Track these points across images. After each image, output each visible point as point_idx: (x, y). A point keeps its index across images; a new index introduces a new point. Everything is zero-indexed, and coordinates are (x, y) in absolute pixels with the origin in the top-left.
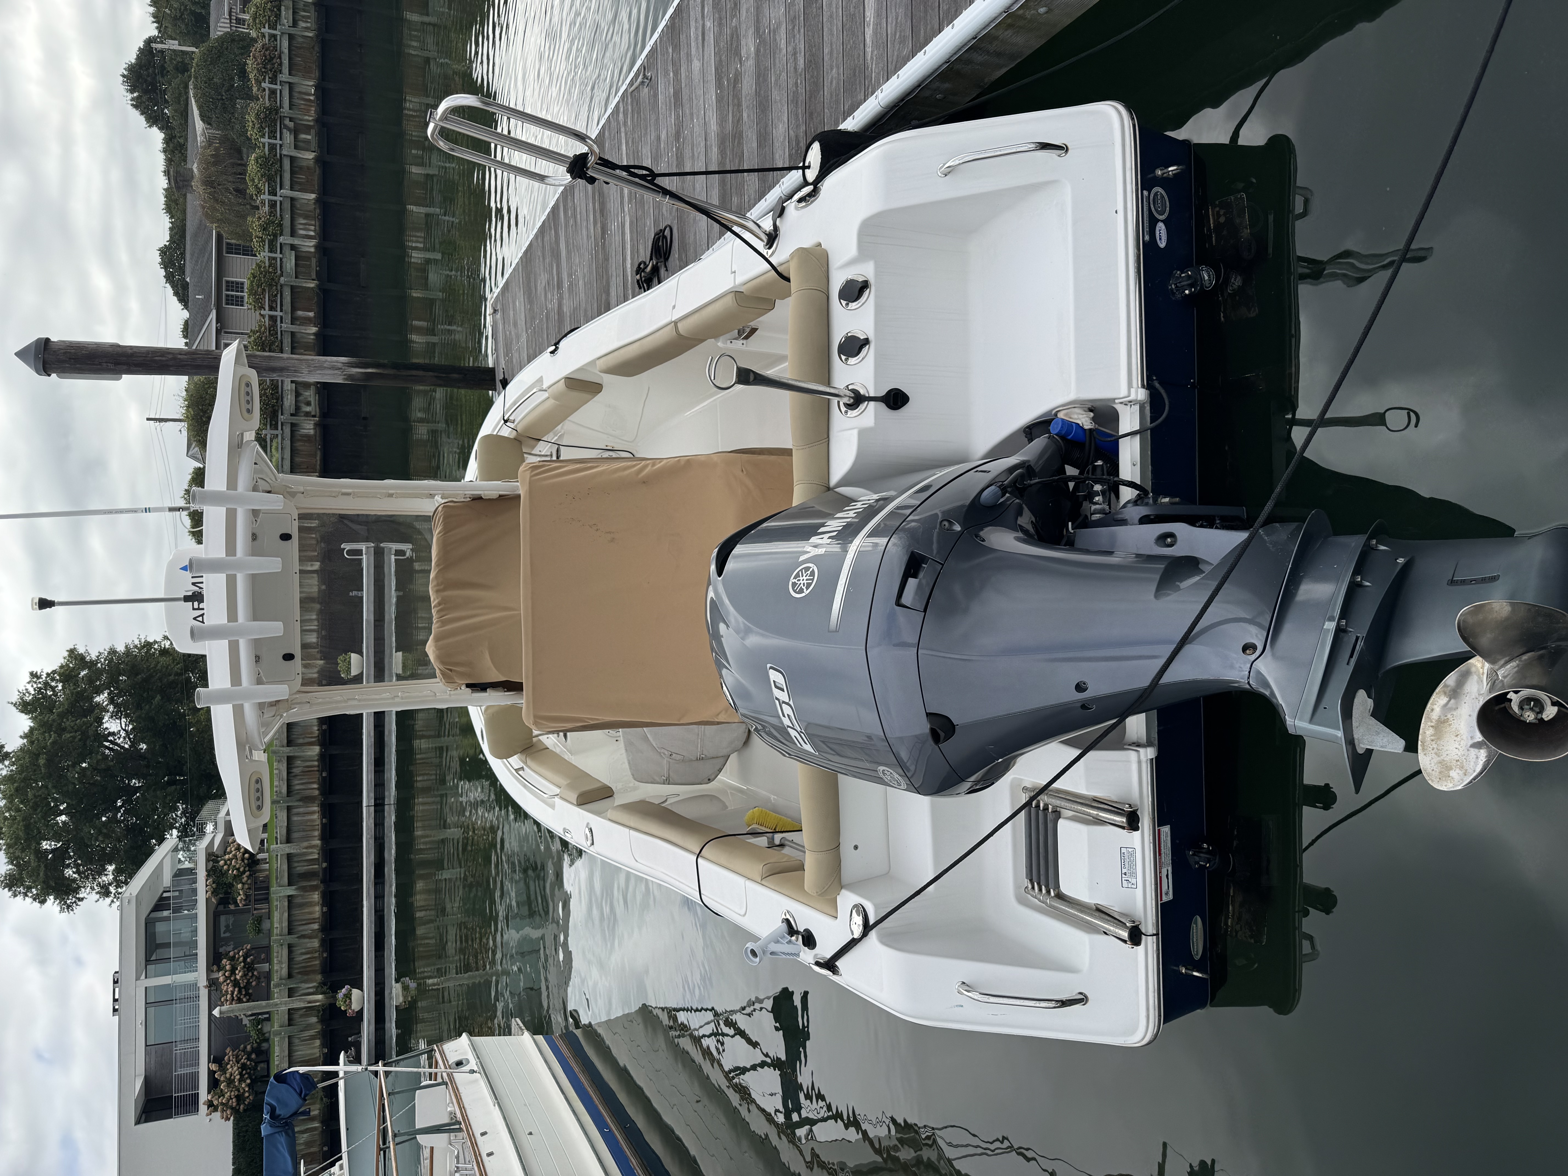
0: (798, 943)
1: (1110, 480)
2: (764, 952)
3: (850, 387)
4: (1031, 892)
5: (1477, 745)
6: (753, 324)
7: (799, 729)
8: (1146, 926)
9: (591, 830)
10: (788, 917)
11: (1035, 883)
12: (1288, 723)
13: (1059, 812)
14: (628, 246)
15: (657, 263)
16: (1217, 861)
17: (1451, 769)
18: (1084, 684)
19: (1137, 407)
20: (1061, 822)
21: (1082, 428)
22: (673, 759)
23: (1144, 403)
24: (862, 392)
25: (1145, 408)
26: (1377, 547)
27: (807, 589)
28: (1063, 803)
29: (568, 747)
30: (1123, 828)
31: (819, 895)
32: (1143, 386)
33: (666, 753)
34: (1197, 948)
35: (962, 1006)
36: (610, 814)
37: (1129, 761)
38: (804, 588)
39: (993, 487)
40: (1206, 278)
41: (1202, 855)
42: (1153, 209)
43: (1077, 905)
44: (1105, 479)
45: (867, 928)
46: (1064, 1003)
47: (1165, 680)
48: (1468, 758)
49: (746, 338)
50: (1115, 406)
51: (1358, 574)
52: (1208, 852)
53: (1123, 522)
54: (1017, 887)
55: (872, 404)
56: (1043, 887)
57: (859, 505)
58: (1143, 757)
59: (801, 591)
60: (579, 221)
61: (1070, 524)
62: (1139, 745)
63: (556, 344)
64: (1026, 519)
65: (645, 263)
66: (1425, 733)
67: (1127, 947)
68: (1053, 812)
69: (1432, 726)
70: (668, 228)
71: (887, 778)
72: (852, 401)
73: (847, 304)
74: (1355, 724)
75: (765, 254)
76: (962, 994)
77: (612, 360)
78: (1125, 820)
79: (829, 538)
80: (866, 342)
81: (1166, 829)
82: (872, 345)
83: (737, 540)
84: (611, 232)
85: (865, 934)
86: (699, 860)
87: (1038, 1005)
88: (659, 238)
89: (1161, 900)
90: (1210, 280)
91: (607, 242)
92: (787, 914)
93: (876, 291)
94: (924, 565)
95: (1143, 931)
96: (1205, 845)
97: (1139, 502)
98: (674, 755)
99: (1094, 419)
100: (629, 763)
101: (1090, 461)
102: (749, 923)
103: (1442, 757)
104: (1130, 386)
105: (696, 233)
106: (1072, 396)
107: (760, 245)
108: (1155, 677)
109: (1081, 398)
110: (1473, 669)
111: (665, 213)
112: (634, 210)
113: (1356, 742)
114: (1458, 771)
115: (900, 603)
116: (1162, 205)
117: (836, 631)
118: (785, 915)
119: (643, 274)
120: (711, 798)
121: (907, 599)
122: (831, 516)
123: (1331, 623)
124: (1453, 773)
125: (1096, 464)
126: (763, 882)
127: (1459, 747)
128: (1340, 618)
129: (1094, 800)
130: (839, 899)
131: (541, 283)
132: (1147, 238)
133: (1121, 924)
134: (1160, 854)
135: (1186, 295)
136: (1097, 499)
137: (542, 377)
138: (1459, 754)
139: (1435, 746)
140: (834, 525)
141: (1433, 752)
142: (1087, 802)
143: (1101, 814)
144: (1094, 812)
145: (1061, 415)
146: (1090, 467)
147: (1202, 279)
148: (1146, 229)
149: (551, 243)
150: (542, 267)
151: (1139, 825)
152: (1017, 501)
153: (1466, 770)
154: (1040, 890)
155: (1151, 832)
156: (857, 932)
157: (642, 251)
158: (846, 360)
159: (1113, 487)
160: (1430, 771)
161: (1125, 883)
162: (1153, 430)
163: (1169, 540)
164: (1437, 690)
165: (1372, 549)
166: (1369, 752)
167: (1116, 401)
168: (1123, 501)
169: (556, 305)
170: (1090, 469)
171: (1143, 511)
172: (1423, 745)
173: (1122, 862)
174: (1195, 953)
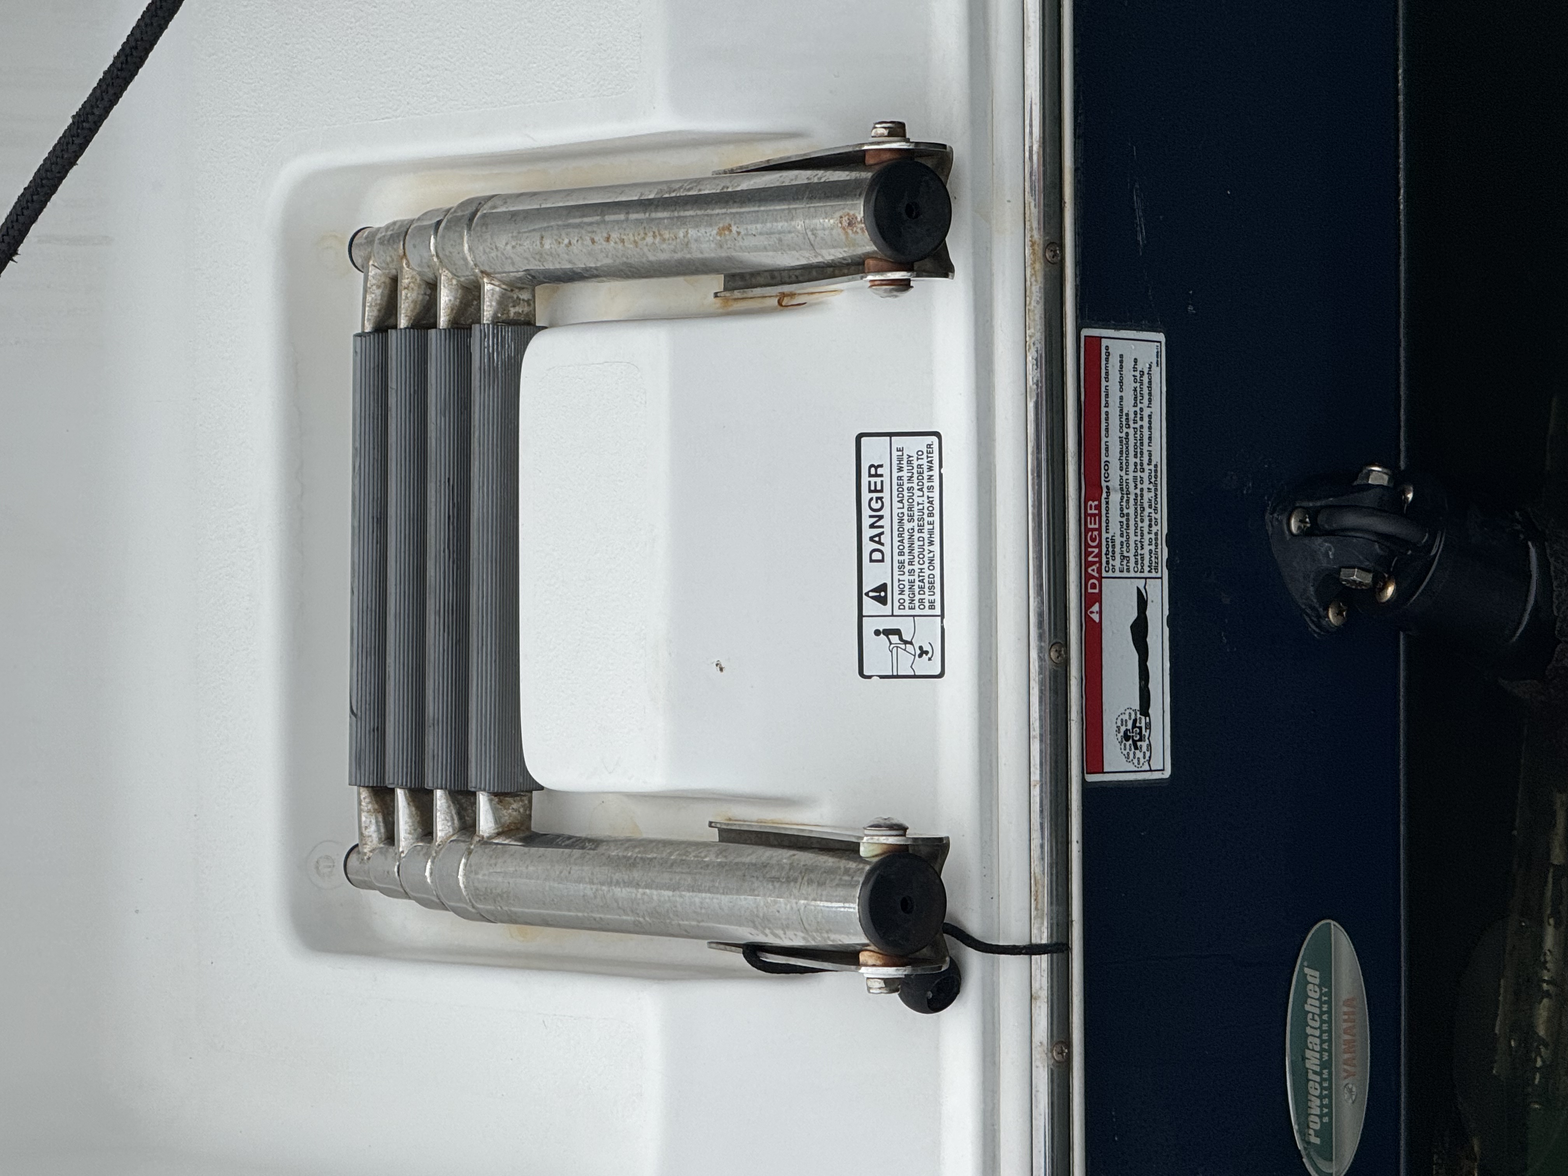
4: (375, 864)
11: (401, 799)
30: (856, 277)
41: (1355, 527)
54: (305, 868)
56: (442, 807)
68: (501, 316)
81: (1139, 352)
154: (425, 829)
173: (866, 522)
174: (1316, 1141)
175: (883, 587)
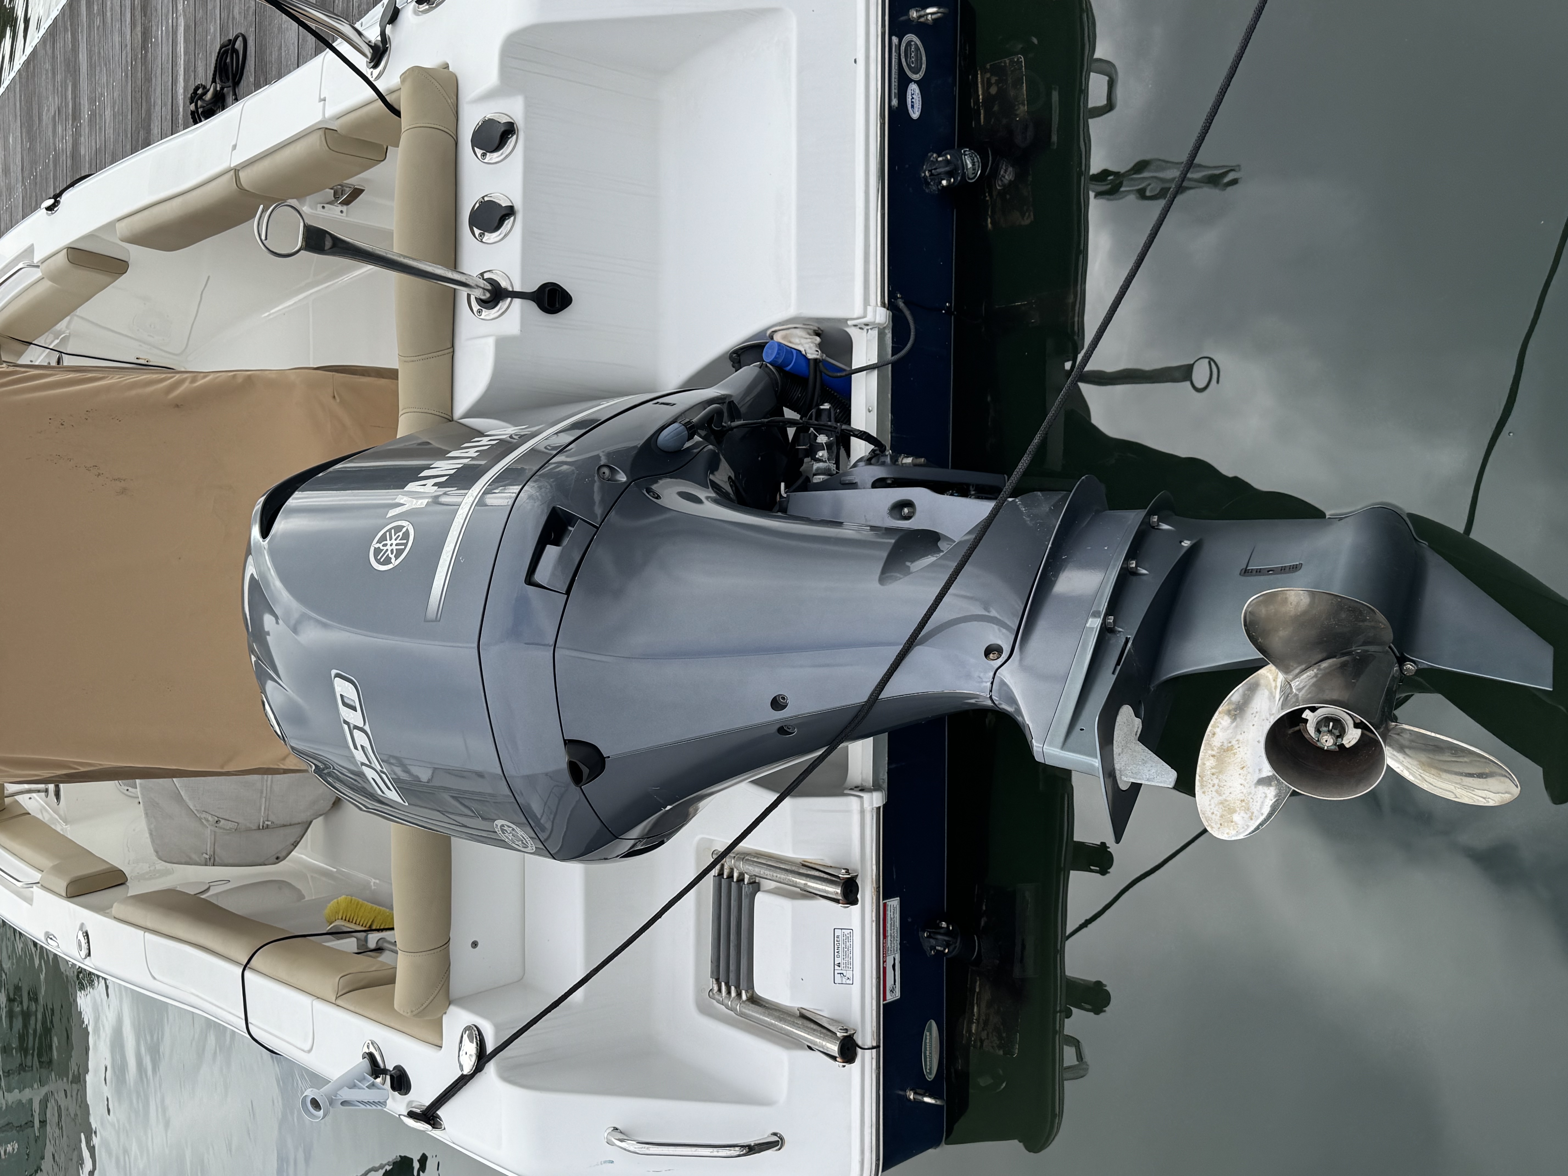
0: (385, 1087)
1: (836, 428)
2: (331, 1102)
3: (486, 276)
4: (717, 997)
5: (1264, 782)
6: (355, 181)
7: (378, 768)
8: (863, 1036)
9: (86, 935)
10: (372, 1050)
11: (723, 984)
12: (1035, 748)
13: (759, 884)
14: (181, 62)
15: (222, 89)
16: (958, 944)
17: (1235, 811)
18: (783, 698)
19: (875, 333)
20: (759, 897)
21: (805, 357)
22: (220, 828)
23: (884, 328)
24: (504, 284)
25: (885, 334)
26: (1158, 525)
27: (397, 557)
28: (763, 872)
29: (62, 813)
30: (837, 901)
31: (414, 1016)
32: (883, 305)
33: (210, 818)
34: (931, 1063)
35: (612, 1162)
36: (117, 909)
37: (849, 811)
38: (392, 556)
39: (676, 425)
40: (970, 166)
41: (939, 937)
42: (904, 64)
43: (776, 1010)
44: (830, 426)
45: (483, 1058)
46: (752, 1149)
47: (886, 694)
48: (1255, 797)
49: (347, 202)
50: (848, 330)
51: (1133, 559)
52: (947, 933)
53: (852, 485)
54: (699, 990)
55: (517, 302)
56: (733, 988)
57: (485, 441)
58: (867, 806)
59: (388, 561)
60: (109, 21)
61: (783, 485)
62: (862, 790)
63: (57, 197)
64: (723, 475)
65: (204, 87)
66: (1204, 764)
67: (837, 1065)
68: (750, 883)
69: (1213, 756)
70: (240, 39)
71: (507, 837)
72: (488, 295)
73: (484, 155)
74: (1117, 749)
75: (369, 77)
76: (613, 1144)
77: (139, 223)
78: (839, 891)
79: (434, 485)
80: (510, 212)
81: (894, 903)
82: (519, 217)
83: (297, 485)
84: (156, 39)
85: (479, 1067)
86: (247, 973)
87: (715, 1154)
88: (226, 52)
89: (885, 999)
90: (974, 169)
91: (149, 55)
92: (371, 1046)
93: (526, 140)
94: (570, 528)
95: (860, 1043)
96: (944, 924)
97: (873, 461)
98: (222, 822)
99: (820, 346)
100: (151, 834)
101: (814, 403)
102: (316, 1062)
103: (1224, 797)
104: (866, 302)
105: (280, 48)
106: (791, 312)
107: (361, 62)
108: (875, 690)
109: (803, 315)
110: (1262, 682)
111: (237, 16)
112: (192, 9)
113: (1117, 773)
114: (1242, 814)
115: (532, 580)
116: (917, 60)
117: (436, 620)
118: (368, 1047)
119: (199, 103)
120: (280, 884)
121: (542, 574)
122: (441, 454)
123: (1095, 620)
124: (1236, 817)
125: (822, 407)
126: (339, 1002)
127: (1246, 785)
128: (1107, 614)
129: (804, 865)
130: (445, 1019)
131: (48, 110)
132: (895, 102)
133: (829, 1033)
134: (885, 937)
135: (943, 186)
136: (820, 453)
137: (33, 245)
138: (1245, 791)
139: (1216, 781)
140: (444, 467)
141: (1212, 789)
142: (794, 868)
143: (810, 884)
144: (801, 881)
145: (778, 338)
146: (814, 411)
147: (964, 166)
148: (894, 91)
149: (65, 52)
150: (50, 87)
151: (859, 896)
152: (711, 447)
153: (1253, 813)
154: (729, 993)
155: (874, 907)
156: (468, 1065)
157: (201, 70)
158: (481, 235)
159: (842, 440)
160: (1210, 815)
161: (838, 977)
162: (894, 365)
163: (906, 510)
164: (1220, 709)
165: (1153, 527)
166: (1136, 788)
167: (849, 323)
168: (854, 458)
169: (70, 144)
170: (814, 414)
171: (878, 472)
172: (1202, 781)
173: (836, 948)
174: (928, 1071)
175: (839, 963)
